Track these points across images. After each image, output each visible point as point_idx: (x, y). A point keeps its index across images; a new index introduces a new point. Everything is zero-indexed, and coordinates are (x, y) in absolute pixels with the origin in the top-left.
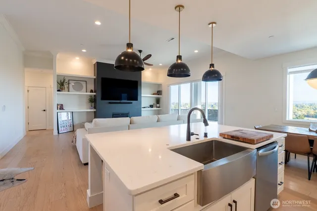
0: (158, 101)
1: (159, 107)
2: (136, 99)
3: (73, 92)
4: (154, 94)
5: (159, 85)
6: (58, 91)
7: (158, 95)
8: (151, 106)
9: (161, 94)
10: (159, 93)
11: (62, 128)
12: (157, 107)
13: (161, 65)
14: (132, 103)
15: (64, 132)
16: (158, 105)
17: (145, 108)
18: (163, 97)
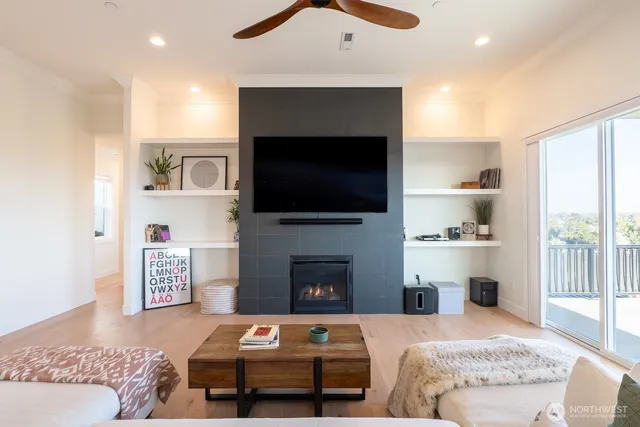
0: (484, 212)
1: (489, 237)
2: (381, 206)
3: (191, 190)
4: (464, 185)
5: (490, 148)
6: (147, 188)
7: (483, 187)
8: (453, 234)
9: (496, 184)
10: (490, 178)
11: (157, 295)
12: (479, 237)
13: (482, 41)
14: (359, 222)
15: (161, 304)
16: (484, 229)
17: (423, 238)
18: (505, 197)
